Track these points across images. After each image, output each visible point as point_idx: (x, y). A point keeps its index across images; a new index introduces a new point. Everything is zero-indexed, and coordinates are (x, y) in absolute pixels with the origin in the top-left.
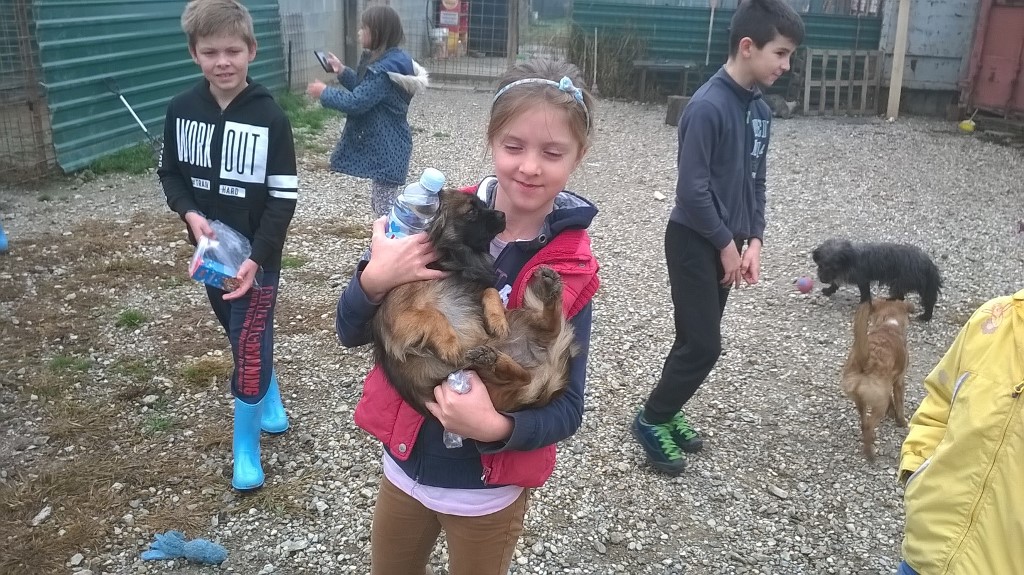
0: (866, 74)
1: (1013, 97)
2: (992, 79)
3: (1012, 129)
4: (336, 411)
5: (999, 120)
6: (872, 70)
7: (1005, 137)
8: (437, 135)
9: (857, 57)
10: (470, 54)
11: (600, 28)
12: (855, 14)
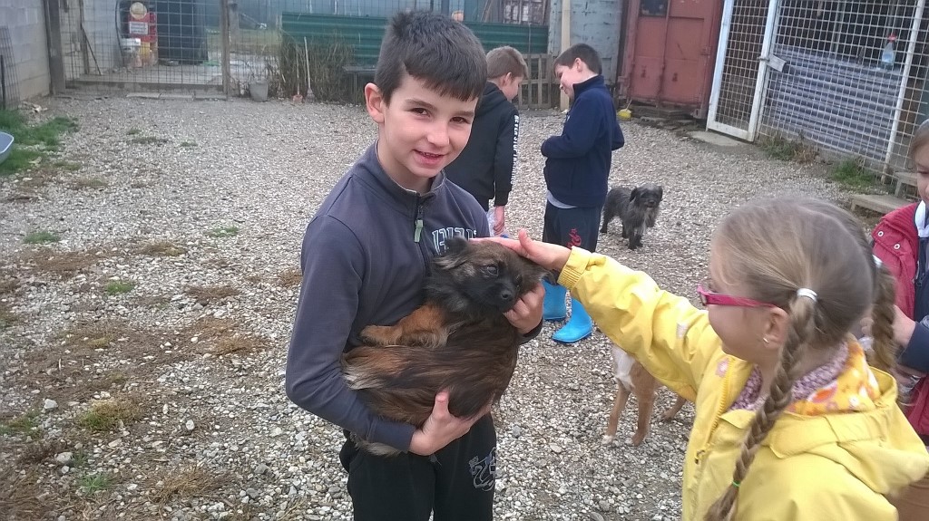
0: (540, 74)
1: (661, 90)
2: (643, 75)
3: (662, 115)
4: (273, 435)
5: (652, 108)
6: (544, 71)
7: (658, 122)
8: (185, 145)
9: (533, 60)
10: (161, 63)
11: (309, 37)
12: (508, 22)
